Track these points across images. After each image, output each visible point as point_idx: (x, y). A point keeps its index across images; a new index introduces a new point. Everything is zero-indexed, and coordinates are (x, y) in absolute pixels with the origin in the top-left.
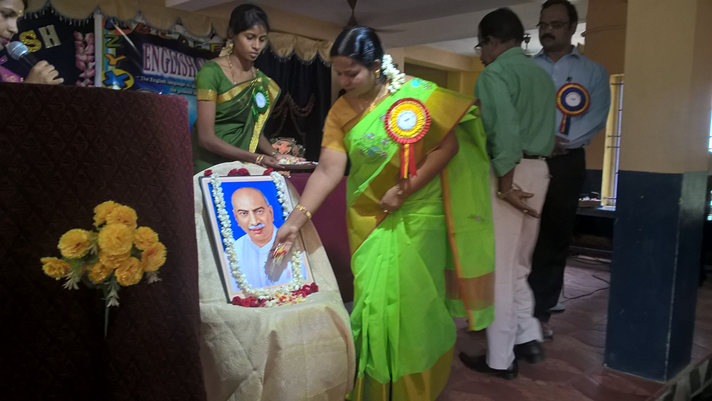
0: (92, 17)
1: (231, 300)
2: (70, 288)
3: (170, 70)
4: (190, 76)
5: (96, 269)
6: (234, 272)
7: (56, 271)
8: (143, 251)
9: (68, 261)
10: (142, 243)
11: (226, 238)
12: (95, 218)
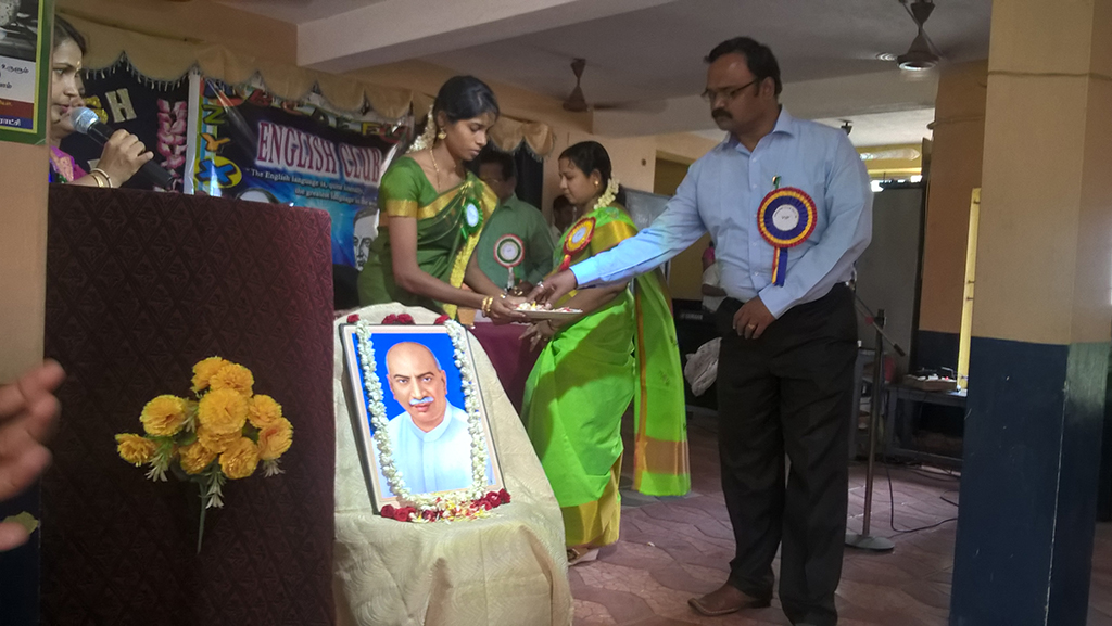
0: (187, 78)
1: (380, 510)
2: (155, 480)
3: (296, 160)
4: (327, 170)
5: (193, 452)
6: (386, 468)
7: (136, 454)
8: (259, 429)
9: (154, 439)
10: (259, 417)
11: (377, 416)
12: (194, 380)
